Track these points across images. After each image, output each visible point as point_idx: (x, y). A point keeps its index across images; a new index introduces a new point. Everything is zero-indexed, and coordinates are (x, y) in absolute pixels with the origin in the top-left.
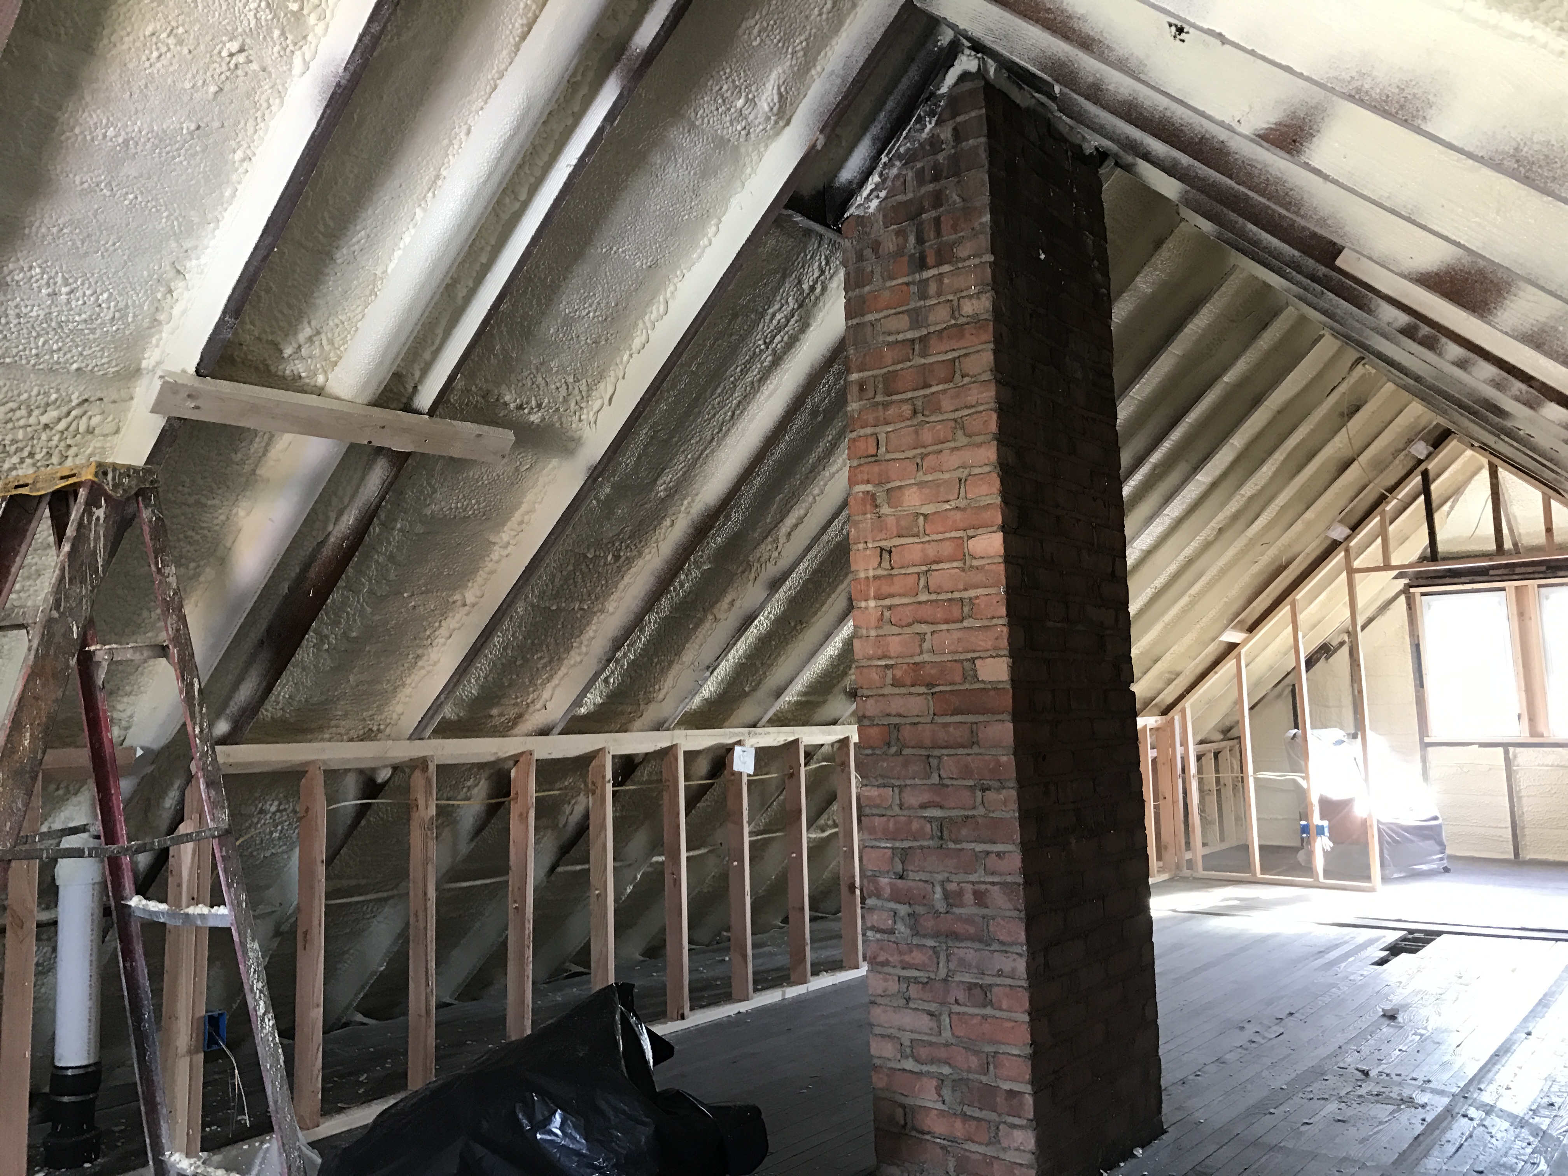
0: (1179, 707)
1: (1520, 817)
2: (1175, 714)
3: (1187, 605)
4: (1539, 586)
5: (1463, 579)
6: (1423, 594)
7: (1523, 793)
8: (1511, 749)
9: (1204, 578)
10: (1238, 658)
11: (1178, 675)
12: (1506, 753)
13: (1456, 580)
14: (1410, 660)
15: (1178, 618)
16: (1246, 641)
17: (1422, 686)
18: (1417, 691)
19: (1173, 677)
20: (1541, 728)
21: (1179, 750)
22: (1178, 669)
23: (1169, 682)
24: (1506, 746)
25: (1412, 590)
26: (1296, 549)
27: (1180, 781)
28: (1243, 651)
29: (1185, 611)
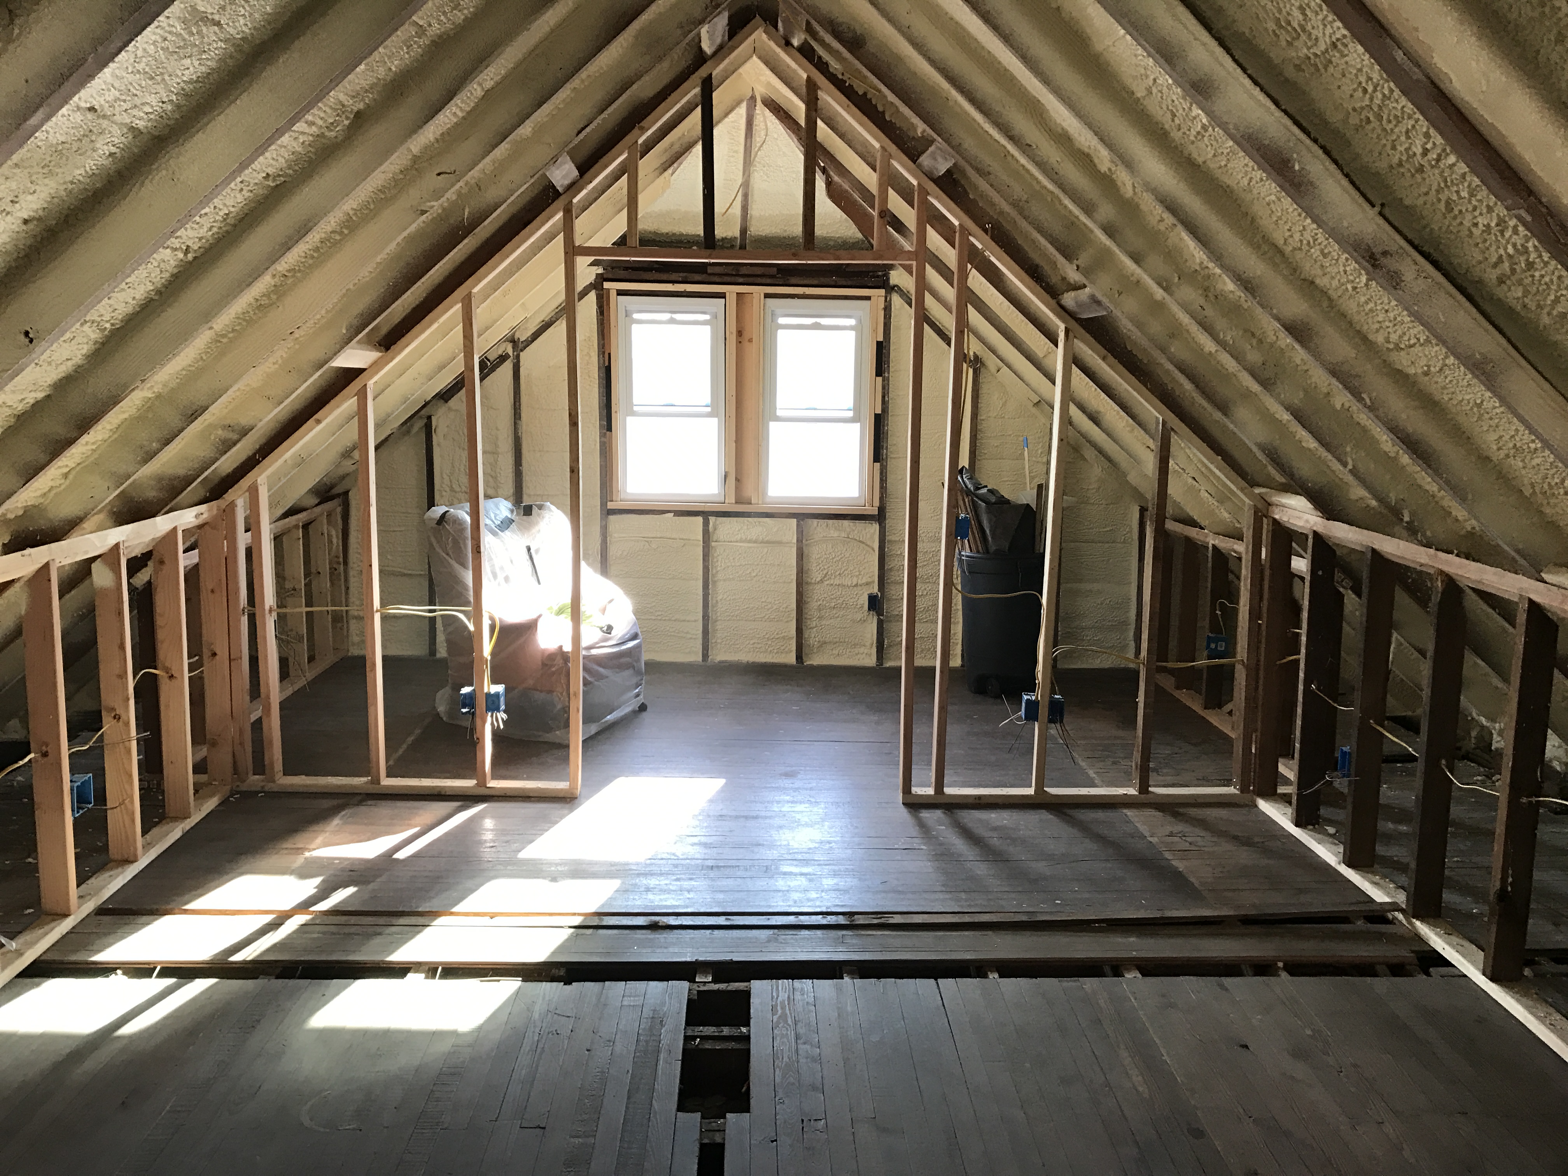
0: (245, 483)
1: (713, 607)
2: (238, 497)
3: (267, 295)
4: (767, 296)
5: (674, 276)
6: (621, 293)
7: (720, 576)
8: (712, 519)
9: (309, 238)
10: (362, 394)
11: (245, 432)
12: (706, 524)
13: (664, 277)
14: (597, 390)
15: (247, 321)
16: (377, 365)
17: (609, 428)
18: (602, 435)
19: (235, 437)
20: (749, 491)
21: (243, 539)
22: (244, 421)
23: (227, 446)
24: (705, 515)
25: (606, 285)
26: (491, 194)
27: (245, 620)
28: (372, 383)
29: (261, 307)
